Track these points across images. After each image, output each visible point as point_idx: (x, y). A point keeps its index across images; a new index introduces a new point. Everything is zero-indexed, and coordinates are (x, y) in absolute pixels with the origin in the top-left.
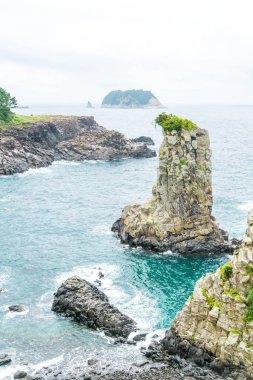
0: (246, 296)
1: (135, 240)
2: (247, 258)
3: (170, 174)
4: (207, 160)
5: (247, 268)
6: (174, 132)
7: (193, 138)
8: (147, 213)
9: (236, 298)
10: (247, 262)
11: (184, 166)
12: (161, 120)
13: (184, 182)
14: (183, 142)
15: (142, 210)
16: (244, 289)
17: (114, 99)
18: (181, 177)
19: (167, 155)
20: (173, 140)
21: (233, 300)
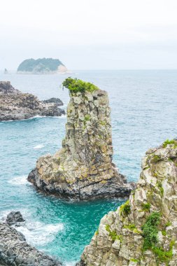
0: (142, 230)
1: (48, 187)
2: (142, 197)
3: (76, 129)
4: (108, 116)
5: (142, 205)
6: (79, 93)
7: (95, 98)
8: (58, 162)
9: (134, 231)
10: (142, 201)
11: (88, 122)
12: (68, 83)
13: (89, 135)
14: (87, 102)
15: (54, 160)
16: (140, 223)
17: (28, 66)
18: (86, 131)
19: (74, 113)
20: (78, 100)
21: (131, 233)
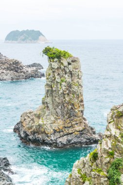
0: (108, 173)
1: (31, 137)
2: (107, 146)
3: (54, 89)
4: (80, 79)
5: (108, 153)
6: (56, 60)
7: (69, 64)
8: (39, 117)
9: (101, 174)
10: (108, 149)
11: (64, 84)
12: (47, 51)
13: (64, 94)
14: (62, 67)
15: (35, 115)
16: (106, 168)
17: (14, 36)
18: (61, 91)
19: (52, 75)
20: (55, 65)
21: (99, 176)
